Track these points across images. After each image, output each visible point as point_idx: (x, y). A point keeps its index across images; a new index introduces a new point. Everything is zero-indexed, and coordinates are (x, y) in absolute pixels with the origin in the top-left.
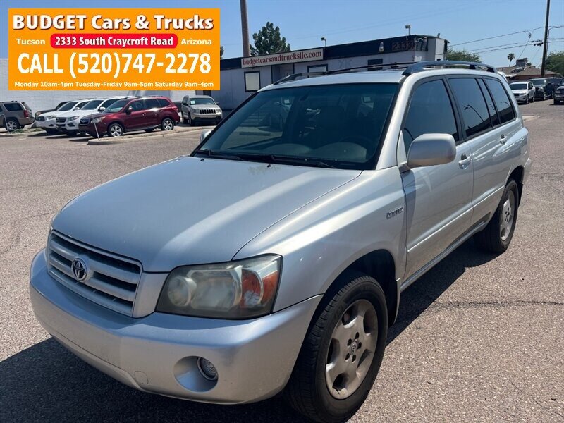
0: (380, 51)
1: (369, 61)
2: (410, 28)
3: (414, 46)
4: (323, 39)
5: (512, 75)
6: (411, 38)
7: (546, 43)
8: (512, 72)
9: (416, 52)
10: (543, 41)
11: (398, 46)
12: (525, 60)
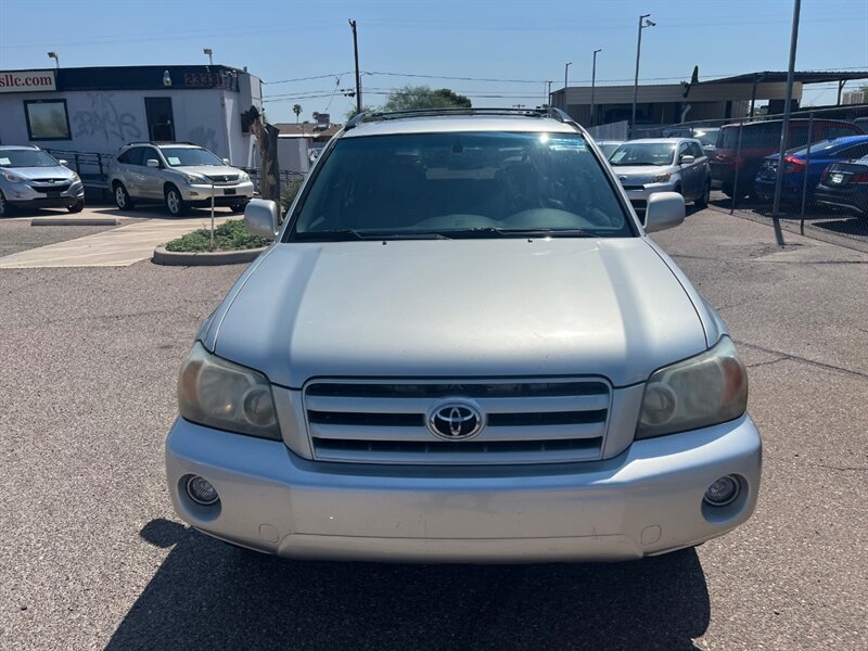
0: (166, 84)
1: (146, 99)
2: (210, 54)
3: (221, 82)
4: (51, 55)
5: (316, 135)
6: (216, 70)
7: (359, 93)
8: (314, 130)
9: (225, 92)
10: (355, 91)
11: (194, 80)
12: (327, 116)
